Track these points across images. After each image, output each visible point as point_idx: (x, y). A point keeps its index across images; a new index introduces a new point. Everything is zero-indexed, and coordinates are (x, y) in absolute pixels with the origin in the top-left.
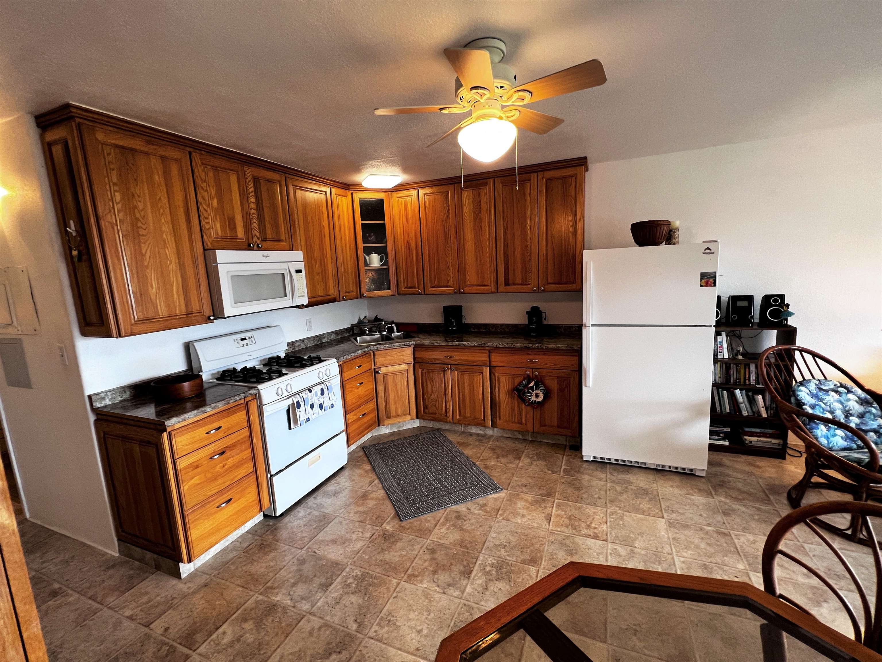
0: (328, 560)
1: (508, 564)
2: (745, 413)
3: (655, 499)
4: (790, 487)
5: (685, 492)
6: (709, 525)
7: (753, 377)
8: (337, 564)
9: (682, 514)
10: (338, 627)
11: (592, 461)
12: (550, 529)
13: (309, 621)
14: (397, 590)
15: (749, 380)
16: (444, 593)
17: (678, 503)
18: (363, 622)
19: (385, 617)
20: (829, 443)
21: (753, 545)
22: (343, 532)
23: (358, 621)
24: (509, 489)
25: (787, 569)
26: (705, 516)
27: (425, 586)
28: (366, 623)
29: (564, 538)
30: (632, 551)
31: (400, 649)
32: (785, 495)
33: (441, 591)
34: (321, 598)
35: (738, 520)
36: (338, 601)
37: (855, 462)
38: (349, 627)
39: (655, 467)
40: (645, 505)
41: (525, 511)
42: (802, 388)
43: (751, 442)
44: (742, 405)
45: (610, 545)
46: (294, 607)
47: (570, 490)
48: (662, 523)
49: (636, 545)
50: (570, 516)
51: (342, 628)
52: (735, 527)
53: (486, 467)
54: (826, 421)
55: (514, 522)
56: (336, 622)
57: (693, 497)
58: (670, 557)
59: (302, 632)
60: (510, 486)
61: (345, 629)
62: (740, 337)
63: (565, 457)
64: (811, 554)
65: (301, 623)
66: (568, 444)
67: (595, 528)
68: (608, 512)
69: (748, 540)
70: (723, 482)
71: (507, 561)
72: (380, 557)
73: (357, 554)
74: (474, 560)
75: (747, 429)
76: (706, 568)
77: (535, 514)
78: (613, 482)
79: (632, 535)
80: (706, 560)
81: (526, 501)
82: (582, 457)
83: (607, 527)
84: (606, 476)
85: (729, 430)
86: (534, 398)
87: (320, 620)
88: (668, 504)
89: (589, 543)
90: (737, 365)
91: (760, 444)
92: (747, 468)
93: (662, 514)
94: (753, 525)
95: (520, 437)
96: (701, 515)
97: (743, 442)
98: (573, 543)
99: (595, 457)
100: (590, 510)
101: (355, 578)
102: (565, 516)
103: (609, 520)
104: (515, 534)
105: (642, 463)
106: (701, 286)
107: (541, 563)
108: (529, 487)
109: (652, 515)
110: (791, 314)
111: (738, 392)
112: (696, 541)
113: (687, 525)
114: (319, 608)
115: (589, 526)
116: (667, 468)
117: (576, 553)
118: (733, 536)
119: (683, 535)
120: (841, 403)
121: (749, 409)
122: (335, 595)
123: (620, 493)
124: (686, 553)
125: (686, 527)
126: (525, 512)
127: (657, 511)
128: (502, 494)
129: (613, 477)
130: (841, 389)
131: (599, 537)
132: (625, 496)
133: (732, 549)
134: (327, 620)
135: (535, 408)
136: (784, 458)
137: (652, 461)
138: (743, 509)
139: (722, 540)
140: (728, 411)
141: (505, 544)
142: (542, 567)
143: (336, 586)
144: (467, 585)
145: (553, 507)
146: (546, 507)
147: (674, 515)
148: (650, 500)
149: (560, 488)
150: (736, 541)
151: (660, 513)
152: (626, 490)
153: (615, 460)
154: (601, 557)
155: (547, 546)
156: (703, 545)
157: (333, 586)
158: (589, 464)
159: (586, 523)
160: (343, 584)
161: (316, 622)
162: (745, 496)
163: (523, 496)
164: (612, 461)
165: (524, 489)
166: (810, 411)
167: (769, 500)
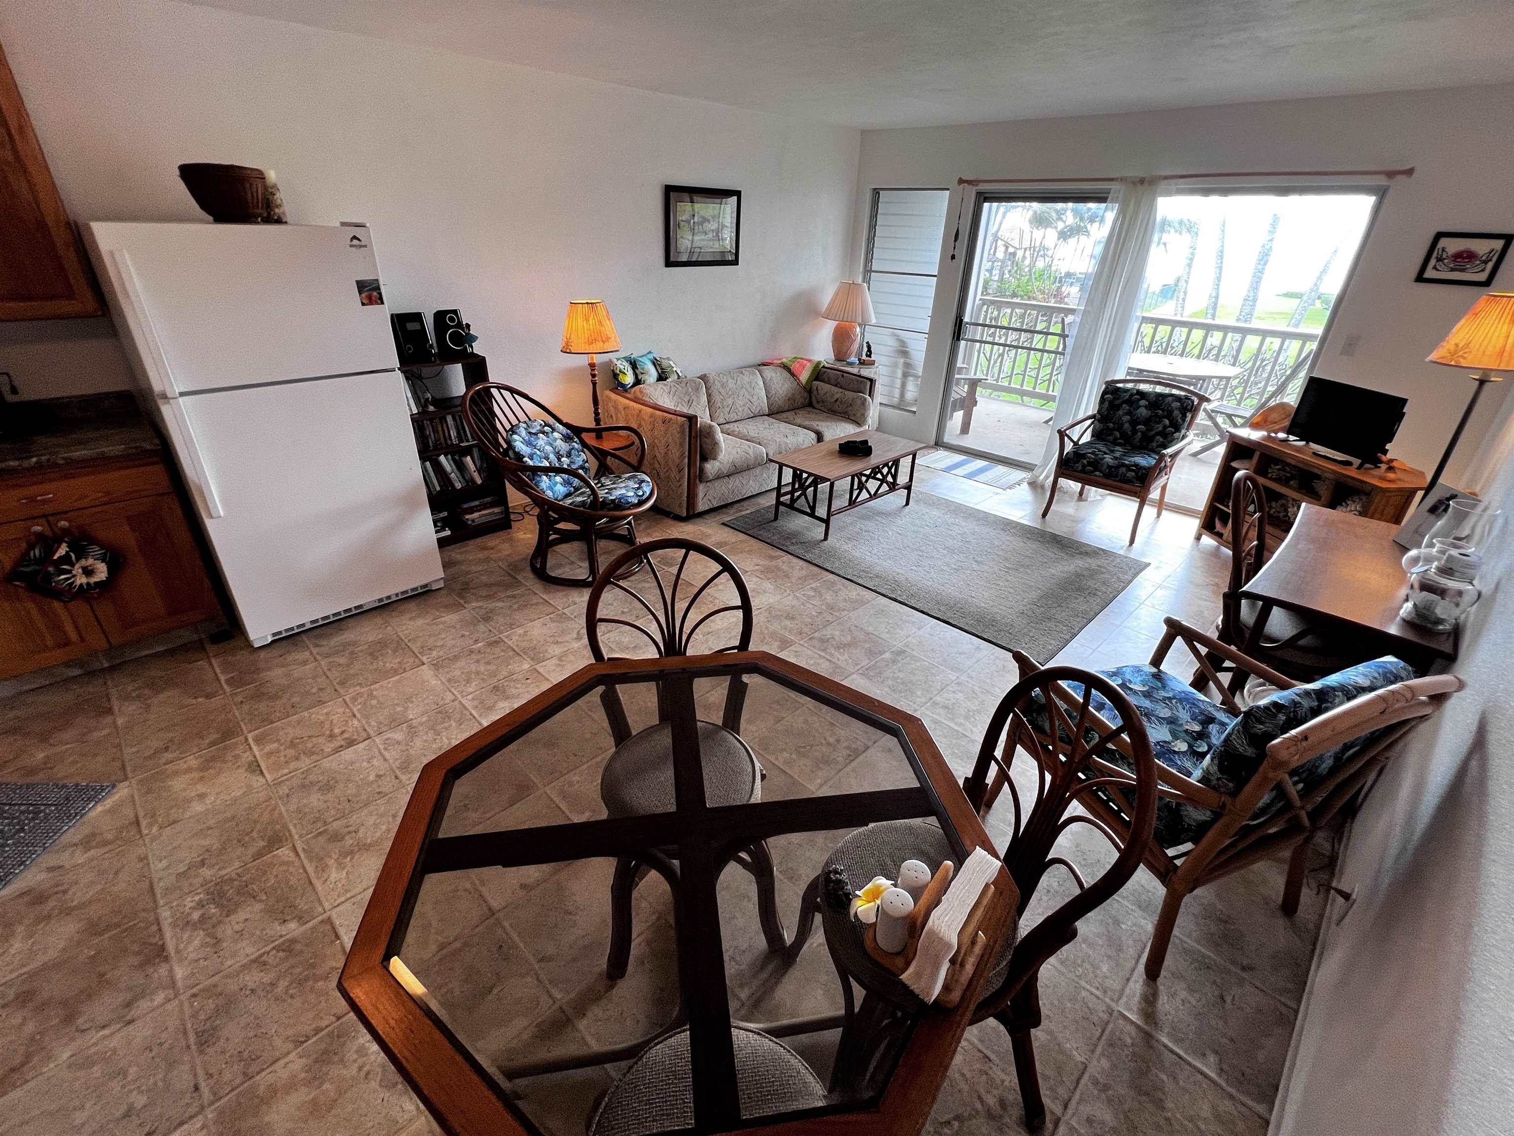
1: (232, 880)
2: (458, 486)
3: (399, 646)
4: (530, 557)
5: (432, 617)
6: (476, 641)
7: (453, 433)
9: (442, 646)
11: (272, 642)
12: (269, 780)
15: (451, 440)
16: (130, 1022)
17: (430, 636)
20: (554, 495)
21: (526, 638)
24: (130, 775)
25: (561, 643)
26: (467, 633)
29: (303, 776)
30: (411, 727)
32: (529, 568)
33: (119, 1026)
35: (501, 620)
37: (580, 506)
39: (377, 604)
40: (391, 662)
41: (199, 787)
42: (515, 437)
43: (473, 521)
44: (453, 475)
45: (377, 740)
47: (262, 707)
48: (426, 672)
49: (411, 716)
50: (292, 742)
52: (502, 628)
53: (32, 771)
54: (546, 470)
55: (190, 817)
57: (443, 619)
58: (456, 703)
60: (129, 769)
62: (420, 378)
63: (213, 661)
64: (572, 617)
66: (203, 636)
67: (343, 732)
68: (348, 700)
69: (520, 635)
70: (467, 583)
71: (226, 878)
74: (154, 928)
75: (465, 506)
76: (498, 690)
77: (224, 780)
78: (328, 655)
79: (398, 709)
80: (493, 681)
81: (189, 770)
82: (248, 644)
83: (359, 720)
84: (311, 653)
85: (446, 514)
86: (81, 580)
88: (419, 644)
89: (347, 757)
90: (431, 420)
91: (484, 520)
92: (481, 555)
93: (420, 660)
94: (517, 616)
95: (76, 672)
96: (463, 636)
97: (464, 523)
98: (323, 773)
99: (274, 635)
100: (319, 714)
102: (282, 748)
103: (355, 710)
104: (210, 832)
105: (356, 608)
106: (363, 304)
107: (291, 835)
108: (174, 747)
109: (408, 669)
110: (474, 338)
111: (442, 458)
112: (473, 667)
113: (455, 656)
115: (332, 736)
116: (394, 598)
117: (337, 782)
118: (506, 640)
119: (457, 670)
120: (551, 445)
121: (462, 480)
123: (348, 666)
124: (470, 687)
125: (456, 658)
126: (201, 788)
127: (411, 660)
128: (122, 791)
129: (323, 648)
130: (546, 428)
131: (355, 740)
132: (357, 666)
133: (511, 653)
135: (96, 599)
136: (511, 528)
137: (368, 599)
138: (500, 604)
139: (497, 650)
140: (438, 489)
141: (199, 859)
142: (296, 837)
144: (171, 971)
145: (251, 748)
146: (237, 757)
147: (434, 653)
148: (395, 651)
149: (241, 714)
150: (510, 643)
151: (417, 660)
152: (353, 657)
153: (312, 622)
154: (375, 762)
155: (282, 806)
156: (482, 668)
158: (269, 650)
159: (323, 735)
162: (494, 589)
163: (175, 768)
164: (308, 626)
165: (169, 756)
166: (531, 463)
167: (519, 582)
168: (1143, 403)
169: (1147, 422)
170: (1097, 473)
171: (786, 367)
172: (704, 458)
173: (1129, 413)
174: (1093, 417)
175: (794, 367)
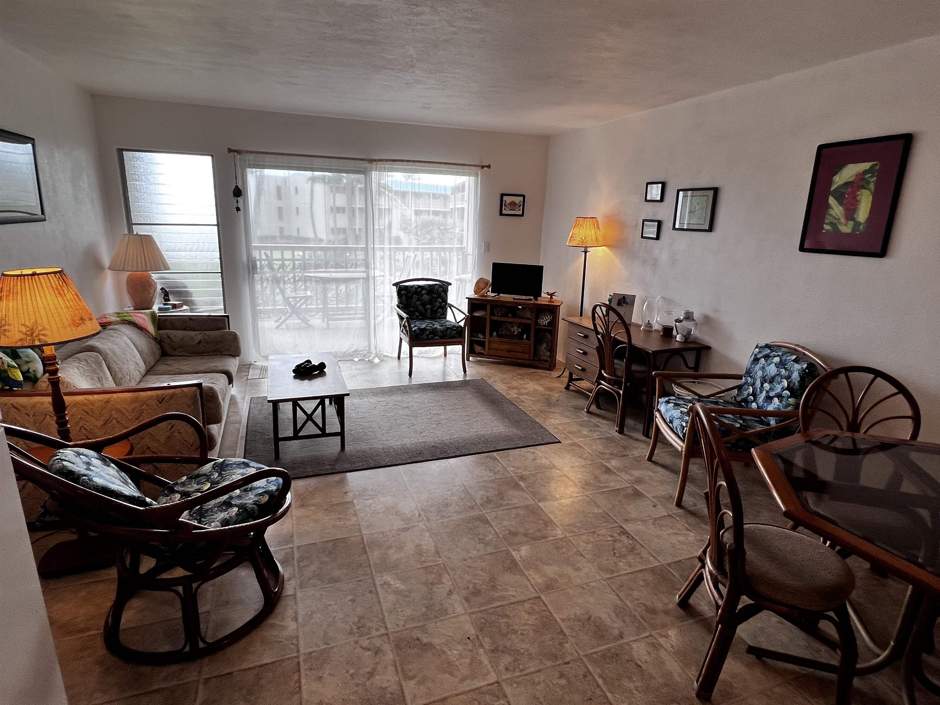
170: (436, 337)
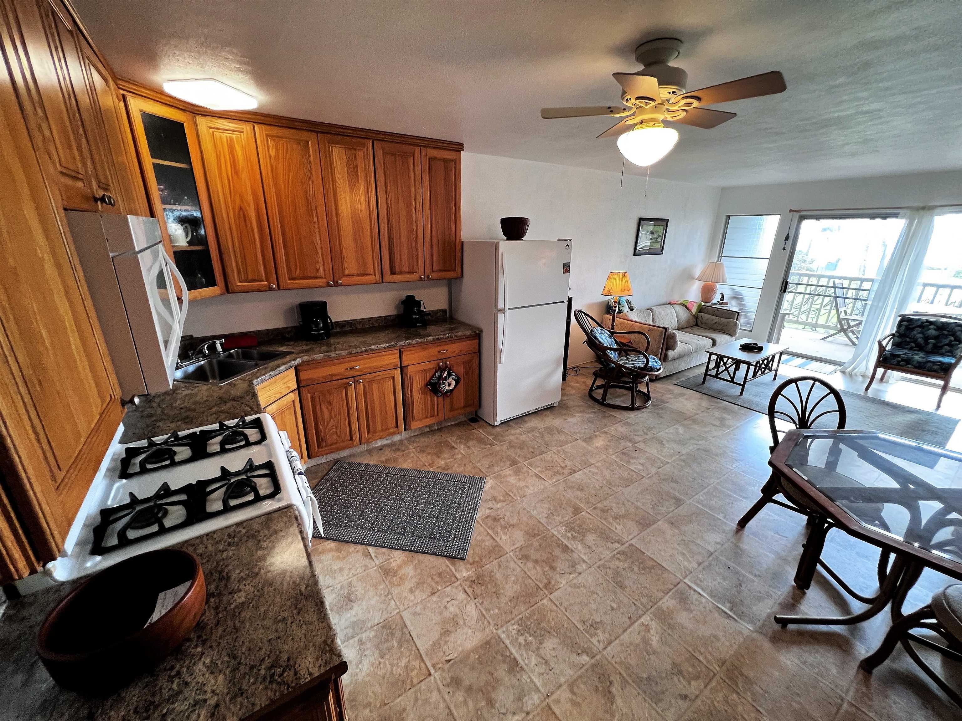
0: (475, 650)
1: (572, 523)
8: (487, 643)
10: (579, 673)
11: (501, 424)
12: (551, 483)
13: (558, 702)
14: (558, 604)
16: (580, 574)
18: (584, 648)
19: (585, 627)
22: (437, 618)
23: (579, 651)
27: (564, 582)
28: (586, 646)
29: (564, 482)
31: (625, 631)
33: (577, 574)
34: (530, 678)
36: (544, 662)
38: (584, 663)
41: (521, 482)
45: (585, 471)
46: (528, 713)
51: (583, 670)
55: (530, 494)
56: (571, 673)
59: (571, 714)
61: (585, 668)
65: (557, 712)
66: (466, 421)
67: (566, 466)
71: (568, 521)
72: (504, 600)
73: (485, 617)
74: (555, 538)
77: (529, 481)
81: (510, 475)
83: (569, 462)
86: (447, 388)
87: (562, 689)
89: (578, 477)
98: (573, 483)
99: (501, 420)
101: (520, 633)
102: (544, 470)
104: (543, 502)
114: (544, 685)
115: (562, 467)
116: (541, 409)
117: (583, 487)
122: (534, 661)
126: (523, 483)
128: (491, 481)
131: (575, 470)
134: (565, 682)
141: (549, 512)
142: (585, 508)
143: (521, 656)
144: (579, 555)
145: (530, 469)
146: (527, 472)
155: (568, 494)
157: (520, 660)
159: (558, 466)
160: (522, 648)
161: (563, 694)
165: (497, 468)
168: (932, 327)
169: (936, 338)
171: (684, 305)
172: (667, 349)
173: (922, 333)
174: (893, 335)
175: (688, 305)
